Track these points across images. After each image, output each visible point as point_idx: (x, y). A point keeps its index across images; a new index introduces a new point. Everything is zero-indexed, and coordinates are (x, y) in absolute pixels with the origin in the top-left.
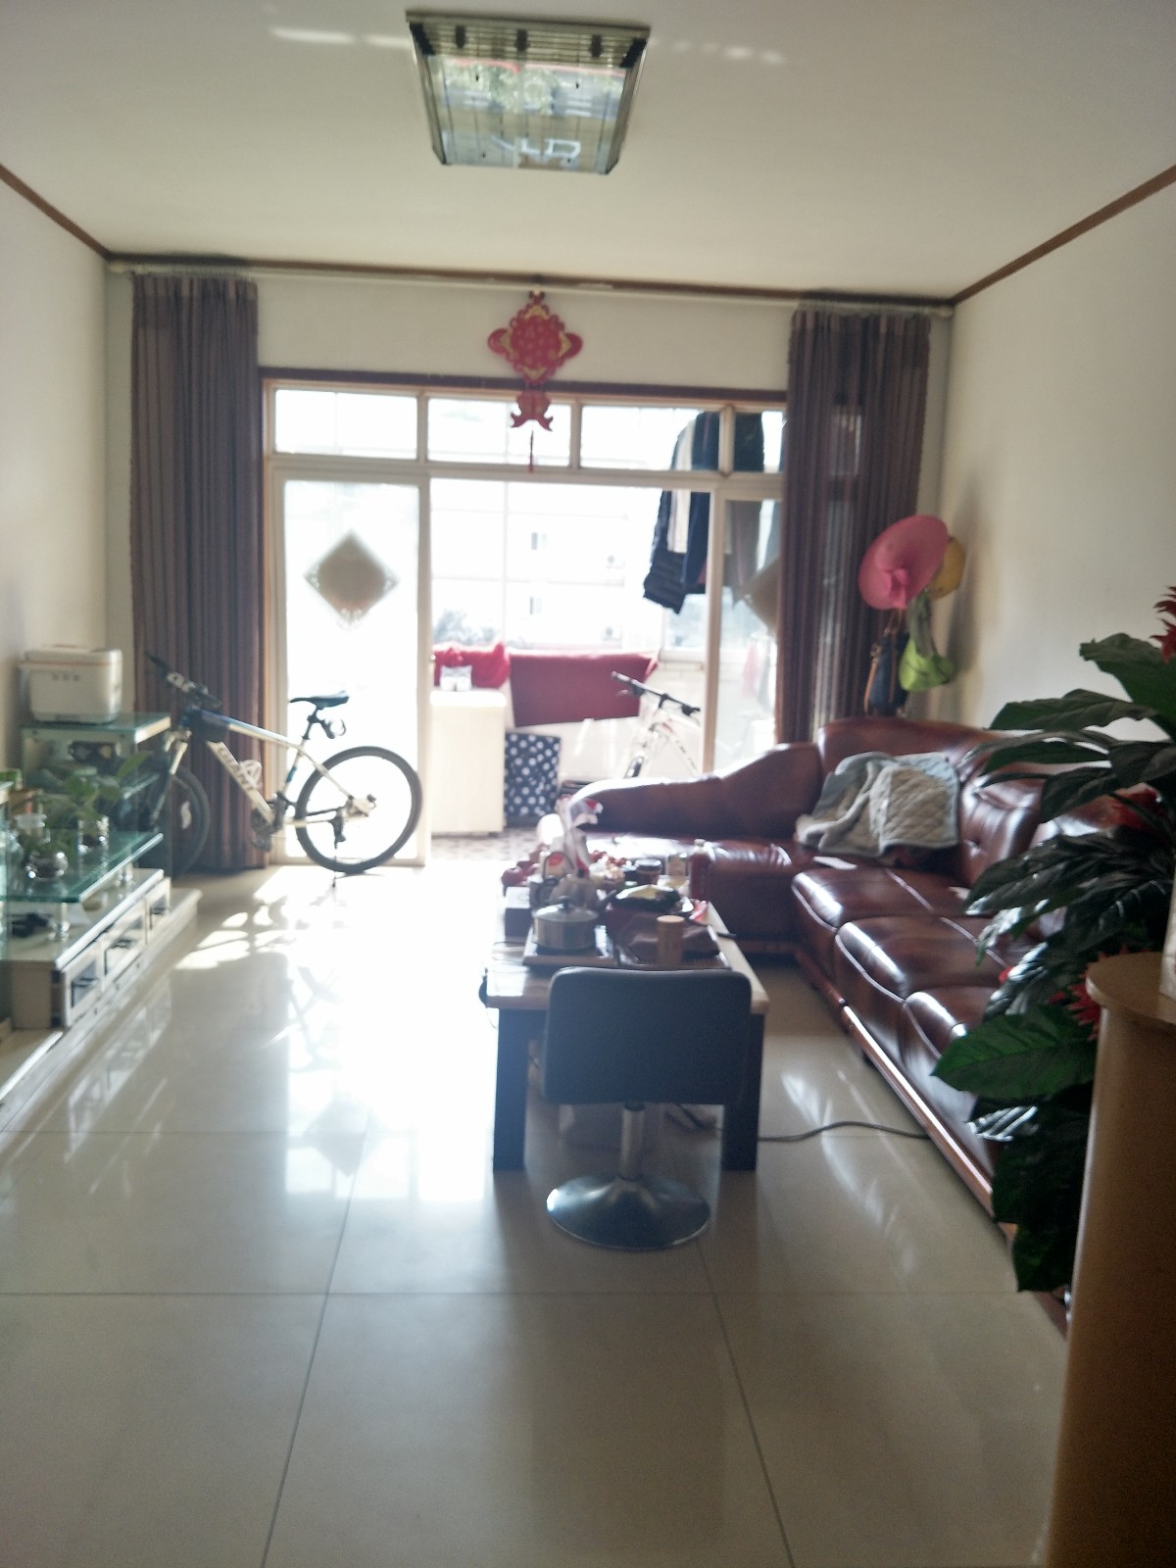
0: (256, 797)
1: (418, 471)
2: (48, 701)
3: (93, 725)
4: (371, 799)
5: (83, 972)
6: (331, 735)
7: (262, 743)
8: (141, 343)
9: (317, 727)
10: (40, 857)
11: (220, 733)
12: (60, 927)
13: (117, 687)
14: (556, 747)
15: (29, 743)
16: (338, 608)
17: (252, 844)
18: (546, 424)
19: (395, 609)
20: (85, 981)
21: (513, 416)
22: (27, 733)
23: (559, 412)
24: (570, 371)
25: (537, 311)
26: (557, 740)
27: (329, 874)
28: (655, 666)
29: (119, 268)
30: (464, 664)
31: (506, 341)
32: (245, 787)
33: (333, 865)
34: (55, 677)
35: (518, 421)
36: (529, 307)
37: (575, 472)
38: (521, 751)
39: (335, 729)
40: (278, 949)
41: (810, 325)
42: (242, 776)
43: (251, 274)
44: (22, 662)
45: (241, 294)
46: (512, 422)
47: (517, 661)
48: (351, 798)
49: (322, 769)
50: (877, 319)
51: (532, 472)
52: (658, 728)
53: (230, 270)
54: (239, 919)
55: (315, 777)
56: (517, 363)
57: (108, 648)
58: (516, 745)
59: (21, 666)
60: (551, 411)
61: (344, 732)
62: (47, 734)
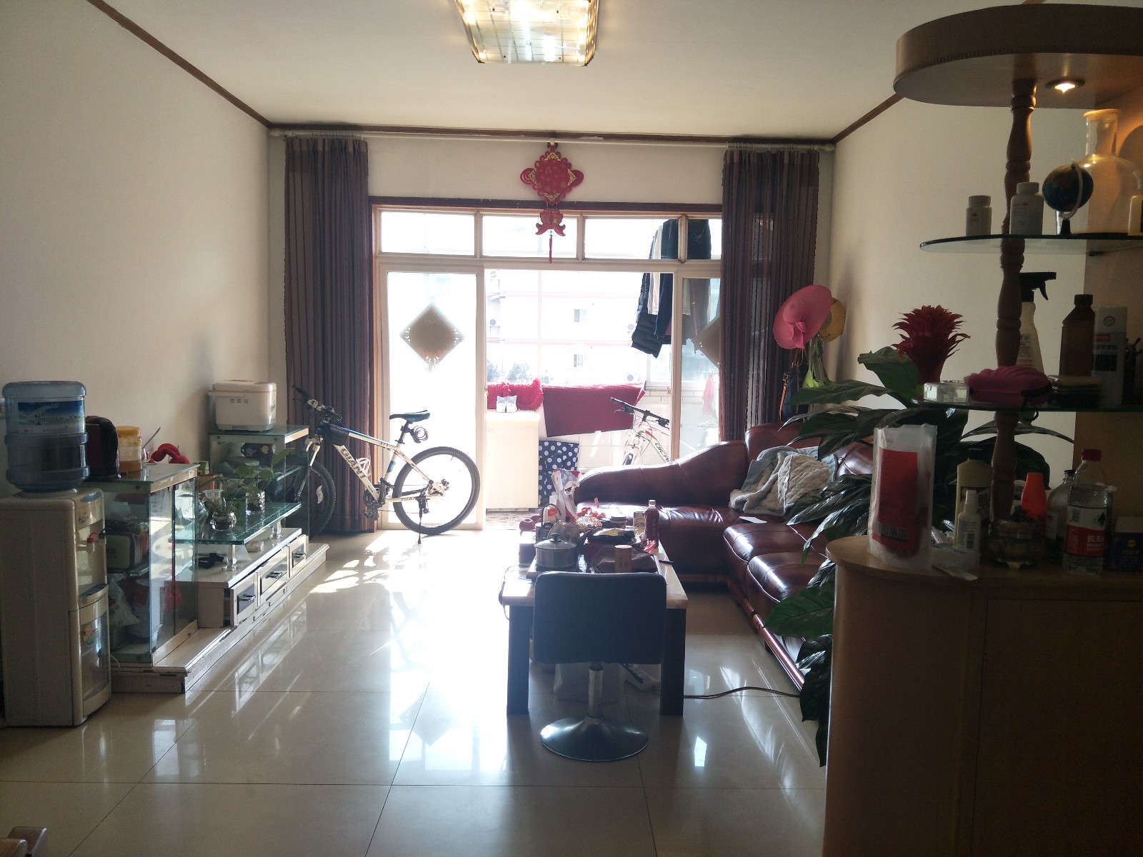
0: (367, 483)
1: (475, 264)
2: (228, 417)
3: (258, 432)
4: (444, 483)
5: (245, 591)
6: (417, 440)
7: (372, 445)
8: (291, 181)
9: (408, 436)
10: (218, 516)
11: (342, 439)
12: (231, 561)
13: (273, 407)
14: (576, 450)
15: (215, 445)
16: (423, 355)
17: (365, 514)
18: (560, 230)
19: (460, 357)
20: (246, 597)
21: (538, 225)
22: (213, 437)
23: (570, 223)
24: (576, 195)
25: (553, 156)
26: (576, 445)
27: (414, 535)
28: (643, 393)
29: (277, 133)
30: (512, 394)
31: (532, 176)
32: (360, 475)
33: (419, 529)
34: (232, 401)
35: (541, 229)
36: (547, 153)
37: (581, 262)
38: (551, 452)
39: (421, 435)
40: (379, 581)
41: (736, 160)
42: (357, 467)
43: (363, 136)
44: (211, 391)
45: (357, 148)
46: (537, 230)
47: (547, 390)
48: (431, 482)
49: (411, 462)
50: (782, 154)
51: (551, 262)
52: (643, 434)
53: (349, 133)
54: (354, 563)
55: (406, 469)
56: (540, 191)
57: (270, 382)
58: (548, 448)
59: (210, 394)
60: (564, 222)
61: (427, 438)
62: (227, 439)
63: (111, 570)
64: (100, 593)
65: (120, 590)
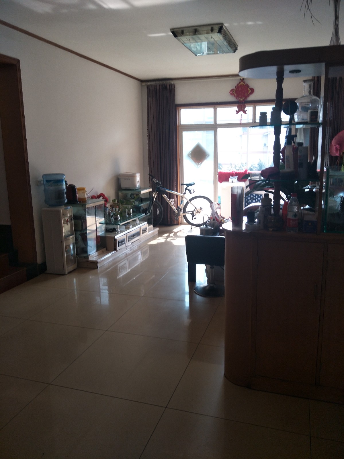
0: (174, 208)
1: (214, 127)
2: (124, 185)
3: (134, 190)
4: (201, 209)
5: (121, 240)
6: (191, 193)
7: (177, 196)
8: (149, 100)
9: (187, 191)
11: (164, 192)
12: (118, 230)
13: (138, 182)
14: (261, 197)
15: (120, 194)
16: (195, 162)
17: (175, 219)
18: (245, 112)
19: (208, 162)
20: (122, 242)
21: (236, 111)
22: (119, 191)
23: (249, 109)
24: (251, 98)
25: (242, 83)
26: (261, 195)
29: (144, 84)
30: (236, 175)
31: (234, 92)
32: (171, 205)
33: (192, 224)
34: (125, 179)
35: (238, 112)
36: (240, 82)
37: (254, 124)
39: (192, 191)
42: (170, 202)
43: (172, 82)
44: (119, 176)
45: (170, 87)
46: (236, 112)
48: (196, 208)
49: (189, 201)
51: (241, 125)
53: (168, 82)
54: (167, 235)
55: (187, 203)
56: (237, 97)
57: (137, 173)
59: (119, 177)
60: (247, 108)
61: (194, 192)
62: (125, 192)
63: (75, 231)
64: (71, 237)
65: (80, 237)
